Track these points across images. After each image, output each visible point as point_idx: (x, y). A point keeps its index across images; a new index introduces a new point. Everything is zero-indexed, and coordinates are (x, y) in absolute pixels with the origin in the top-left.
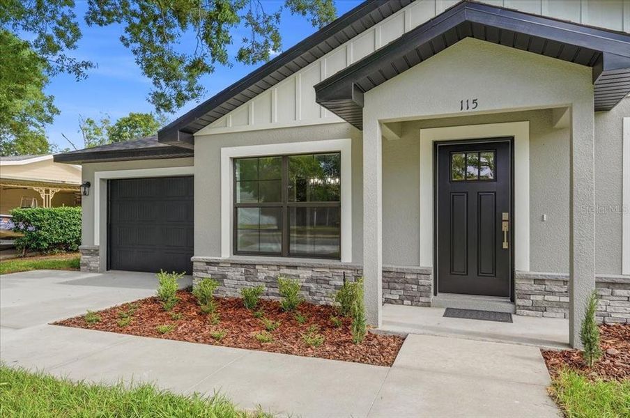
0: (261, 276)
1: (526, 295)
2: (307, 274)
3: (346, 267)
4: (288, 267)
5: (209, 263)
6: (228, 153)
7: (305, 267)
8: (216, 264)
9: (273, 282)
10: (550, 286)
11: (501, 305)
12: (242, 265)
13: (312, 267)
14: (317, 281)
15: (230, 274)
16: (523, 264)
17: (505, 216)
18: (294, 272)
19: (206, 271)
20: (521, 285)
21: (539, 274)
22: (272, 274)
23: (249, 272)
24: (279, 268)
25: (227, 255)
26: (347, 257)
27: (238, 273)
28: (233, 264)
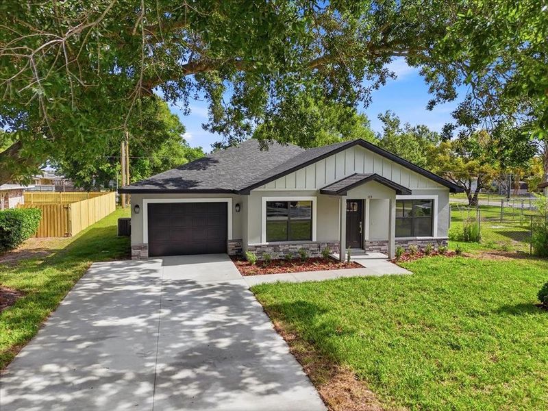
0: (281, 250)
1: (368, 247)
2: (300, 247)
3: (315, 243)
4: (293, 245)
5: (256, 247)
6: (265, 199)
7: (299, 244)
8: (260, 247)
9: (285, 251)
10: (374, 244)
11: (360, 250)
12: (272, 246)
13: (302, 244)
14: (304, 249)
15: (267, 250)
16: (367, 238)
17: (361, 223)
18: (295, 247)
19: (255, 250)
20: (367, 244)
21: (370, 240)
22: (286, 248)
23: (276, 248)
24: (289, 245)
25: (264, 243)
26: (314, 239)
27: (271, 249)
28: (268, 246)
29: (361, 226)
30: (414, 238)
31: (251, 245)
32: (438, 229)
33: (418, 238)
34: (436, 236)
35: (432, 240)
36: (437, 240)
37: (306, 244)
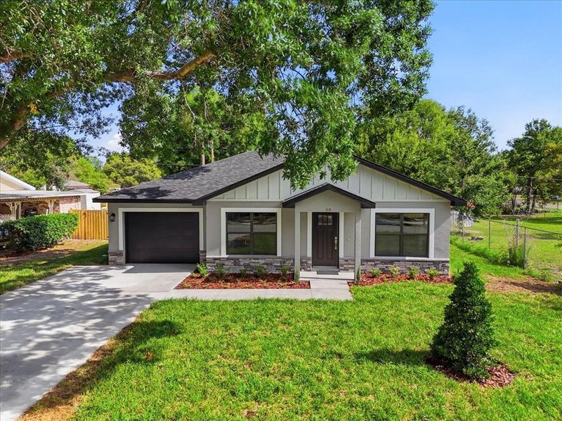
0: (242, 263)
1: (342, 266)
2: (264, 261)
3: (280, 258)
4: (254, 259)
5: (214, 259)
6: (224, 210)
7: (262, 259)
8: (219, 259)
9: (247, 266)
10: (349, 262)
11: (335, 269)
12: (232, 259)
13: (265, 259)
14: (267, 264)
15: (226, 263)
16: (341, 255)
17: (336, 238)
18: (257, 261)
19: (214, 263)
20: (341, 262)
21: (347, 258)
22: (247, 262)
23: (236, 262)
24: (250, 259)
25: (224, 255)
26: (279, 254)
27: (230, 263)
28: (228, 259)
29: (336, 242)
30: (403, 258)
31: (209, 257)
32: (436, 249)
33: (407, 258)
34: (432, 257)
35: (426, 261)
36: (433, 262)
37: (269, 259)
